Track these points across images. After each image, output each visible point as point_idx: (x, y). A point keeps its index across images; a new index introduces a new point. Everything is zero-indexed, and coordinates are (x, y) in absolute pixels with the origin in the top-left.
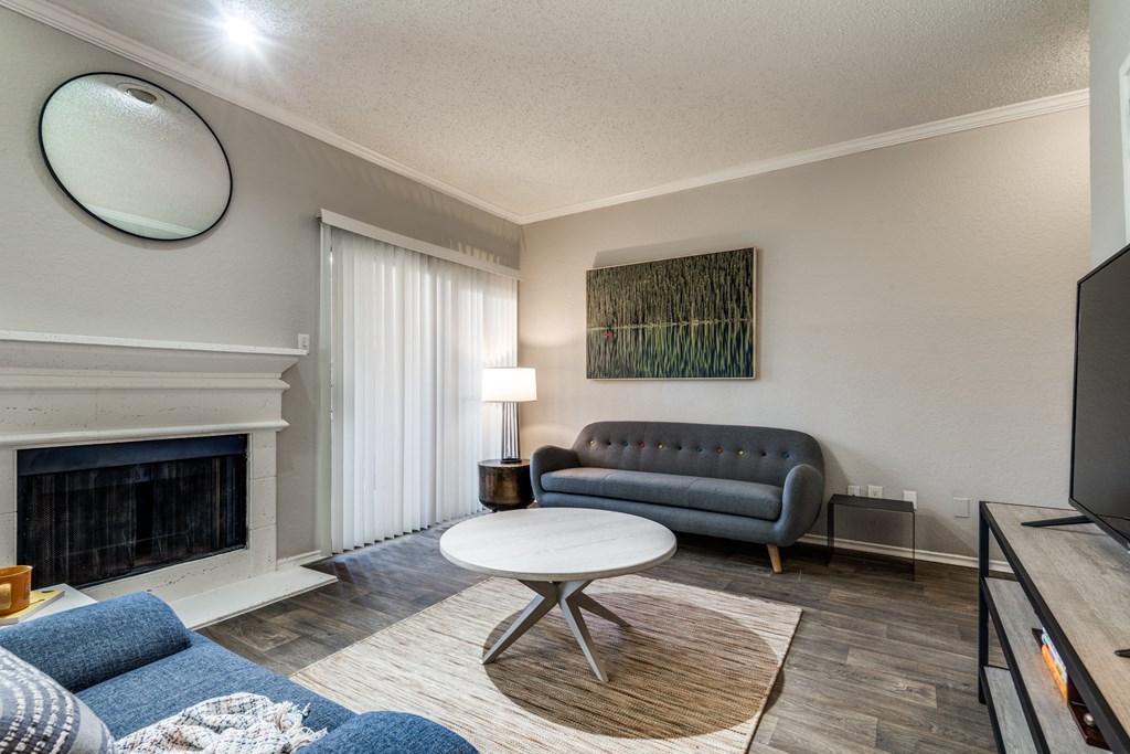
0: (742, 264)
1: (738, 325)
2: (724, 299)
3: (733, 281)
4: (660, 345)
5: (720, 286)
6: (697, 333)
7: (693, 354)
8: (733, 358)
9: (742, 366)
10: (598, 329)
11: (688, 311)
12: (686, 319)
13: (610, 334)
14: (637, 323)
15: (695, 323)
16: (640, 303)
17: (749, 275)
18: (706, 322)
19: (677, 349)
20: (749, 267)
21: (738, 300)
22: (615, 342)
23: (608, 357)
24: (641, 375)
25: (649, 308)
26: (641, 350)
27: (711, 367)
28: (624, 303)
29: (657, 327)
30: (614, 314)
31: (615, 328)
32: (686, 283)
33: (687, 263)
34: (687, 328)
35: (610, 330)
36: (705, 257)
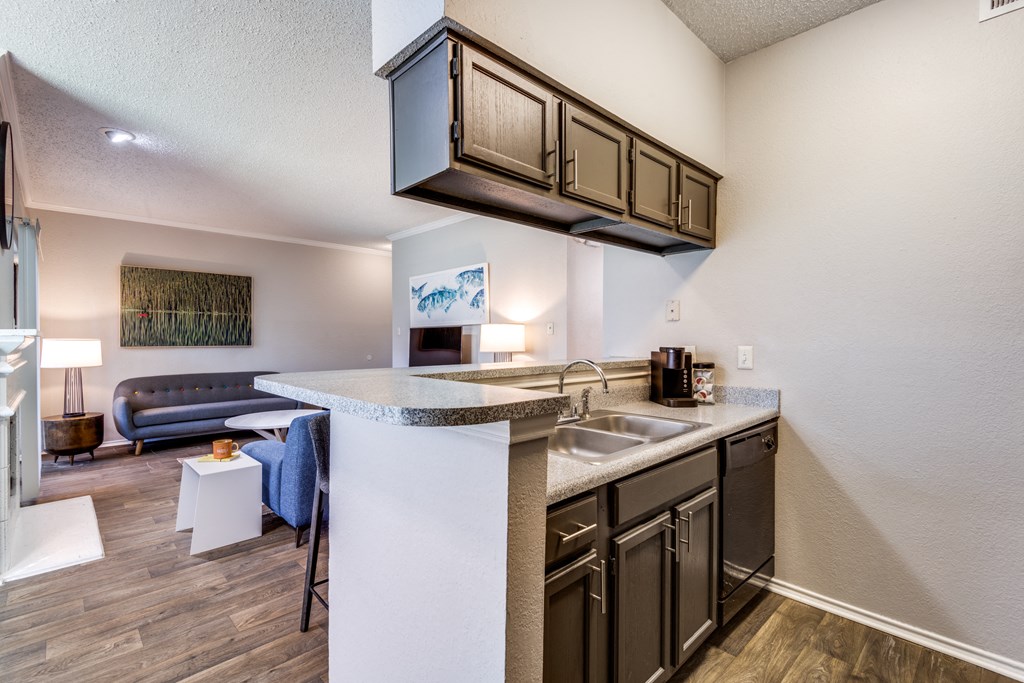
0: (245, 284)
1: (243, 318)
2: (234, 301)
3: (240, 293)
4: (190, 325)
5: (232, 294)
6: (217, 319)
7: (214, 332)
8: (240, 336)
9: (245, 340)
10: (133, 310)
11: (211, 306)
12: (208, 310)
13: (145, 315)
14: (171, 309)
15: (215, 314)
16: (173, 296)
17: (249, 291)
18: (223, 314)
19: (203, 328)
20: (249, 286)
21: (243, 303)
22: (150, 321)
23: (143, 331)
24: (174, 344)
25: (181, 301)
26: (173, 327)
27: (226, 340)
28: (158, 295)
29: (188, 313)
30: (150, 301)
31: (150, 311)
32: (209, 289)
33: (210, 277)
34: (210, 316)
35: (145, 312)
36: (223, 276)
